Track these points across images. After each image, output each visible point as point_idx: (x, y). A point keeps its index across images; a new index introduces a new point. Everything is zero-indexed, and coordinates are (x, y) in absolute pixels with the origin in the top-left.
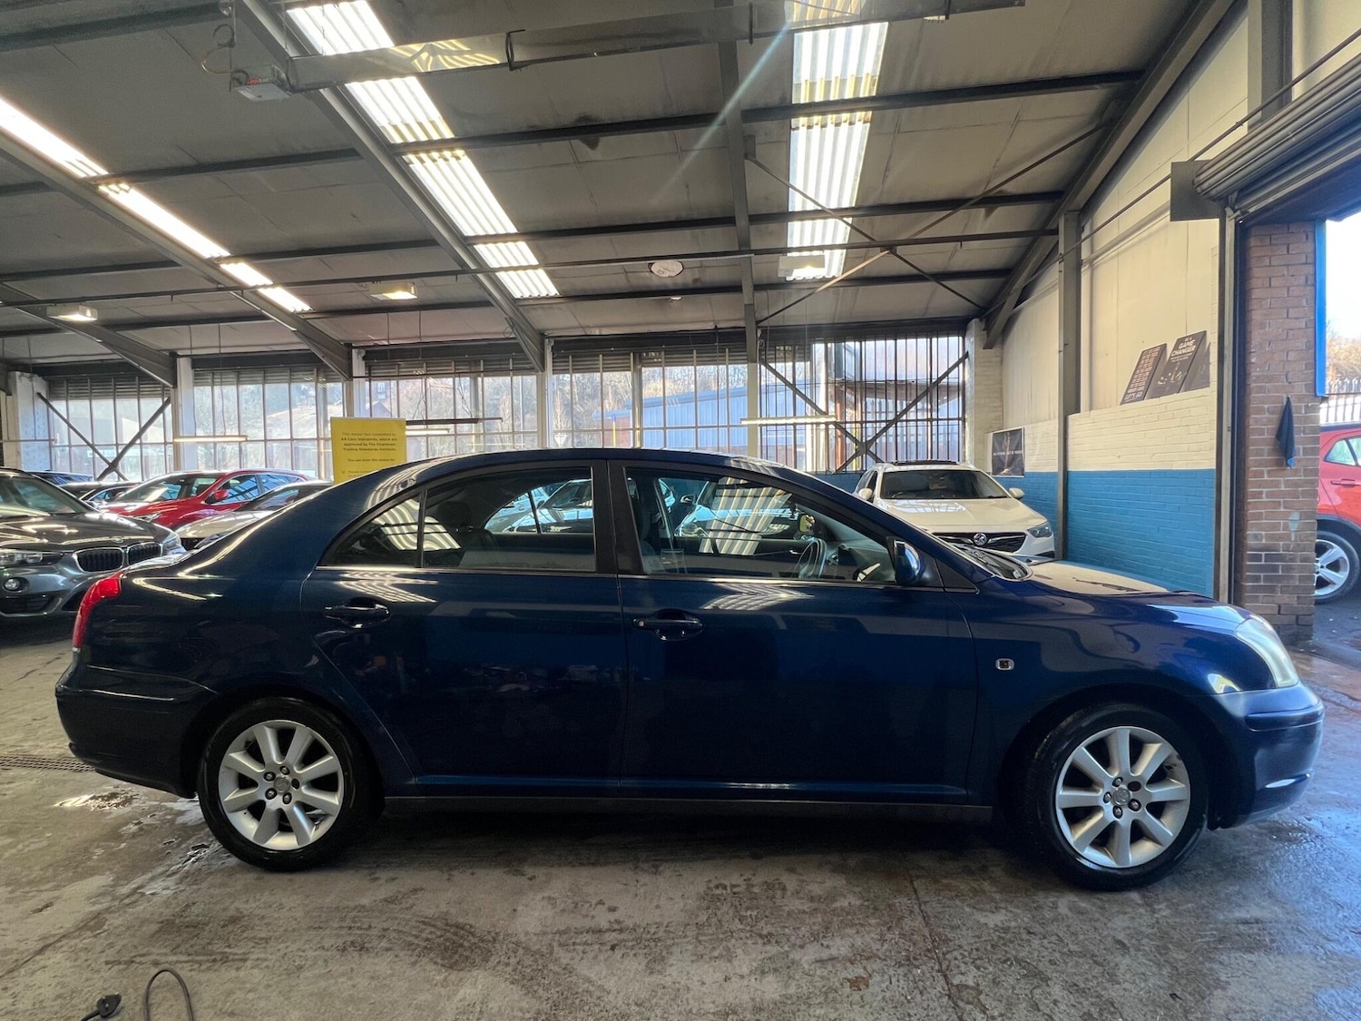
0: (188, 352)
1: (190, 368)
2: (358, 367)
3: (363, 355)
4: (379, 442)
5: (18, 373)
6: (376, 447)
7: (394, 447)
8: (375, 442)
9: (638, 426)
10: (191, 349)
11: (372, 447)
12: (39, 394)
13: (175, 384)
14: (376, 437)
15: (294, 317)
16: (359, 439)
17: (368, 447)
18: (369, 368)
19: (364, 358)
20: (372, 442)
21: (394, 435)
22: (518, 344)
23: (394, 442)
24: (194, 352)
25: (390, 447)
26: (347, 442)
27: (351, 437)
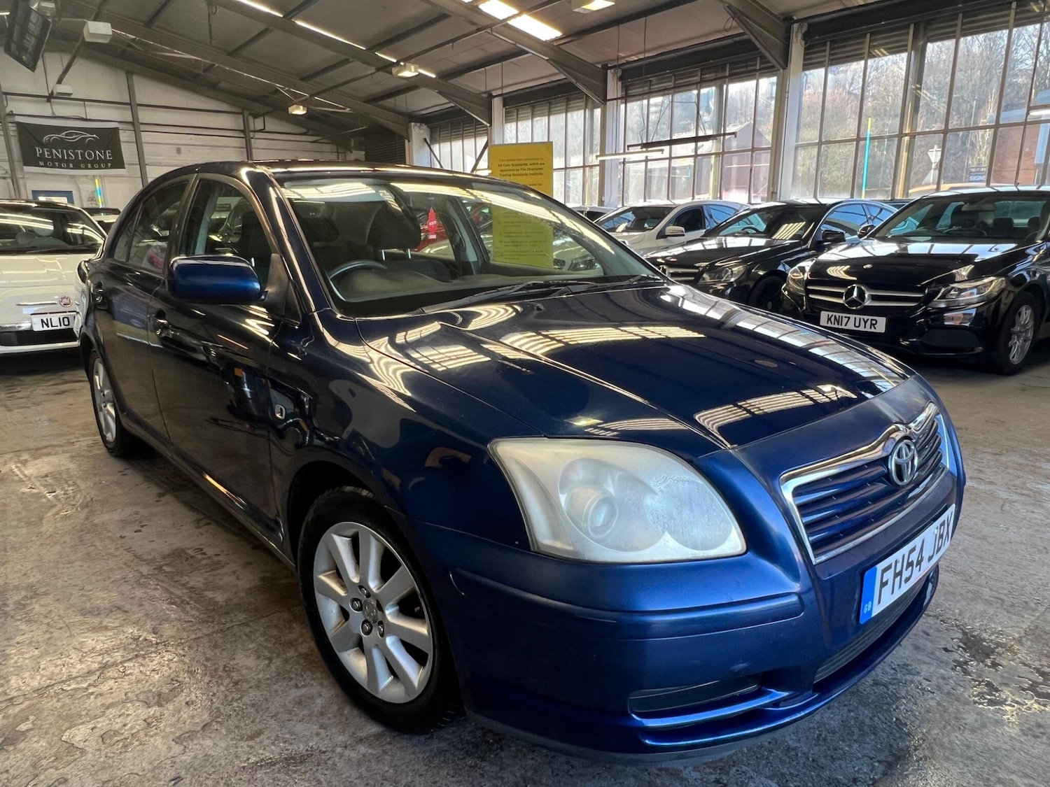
0: (499, 92)
1: (502, 106)
2: (614, 88)
3: (619, 75)
4: (529, 167)
5: (413, 124)
6: (527, 172)
7: (541, 171)
8: (526, 167)
9: (907, 131)
10: (502, 88)
11: (523, 172)
12: (425, 139)
13: (490, 122)
14: (526, 162)
15: (548, 46)
16: (513, 165)
17: (520, 172)
18: (626, 88)
19: (621, 79)
20: (523, 167)
21: (542, 159)
22: (749, 41)
23: (542, 166)
24: (506, 91)
25: (538, 171)
26: (503, 168)
27: (506, 163)
